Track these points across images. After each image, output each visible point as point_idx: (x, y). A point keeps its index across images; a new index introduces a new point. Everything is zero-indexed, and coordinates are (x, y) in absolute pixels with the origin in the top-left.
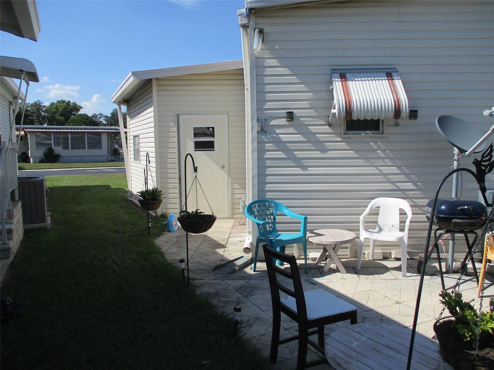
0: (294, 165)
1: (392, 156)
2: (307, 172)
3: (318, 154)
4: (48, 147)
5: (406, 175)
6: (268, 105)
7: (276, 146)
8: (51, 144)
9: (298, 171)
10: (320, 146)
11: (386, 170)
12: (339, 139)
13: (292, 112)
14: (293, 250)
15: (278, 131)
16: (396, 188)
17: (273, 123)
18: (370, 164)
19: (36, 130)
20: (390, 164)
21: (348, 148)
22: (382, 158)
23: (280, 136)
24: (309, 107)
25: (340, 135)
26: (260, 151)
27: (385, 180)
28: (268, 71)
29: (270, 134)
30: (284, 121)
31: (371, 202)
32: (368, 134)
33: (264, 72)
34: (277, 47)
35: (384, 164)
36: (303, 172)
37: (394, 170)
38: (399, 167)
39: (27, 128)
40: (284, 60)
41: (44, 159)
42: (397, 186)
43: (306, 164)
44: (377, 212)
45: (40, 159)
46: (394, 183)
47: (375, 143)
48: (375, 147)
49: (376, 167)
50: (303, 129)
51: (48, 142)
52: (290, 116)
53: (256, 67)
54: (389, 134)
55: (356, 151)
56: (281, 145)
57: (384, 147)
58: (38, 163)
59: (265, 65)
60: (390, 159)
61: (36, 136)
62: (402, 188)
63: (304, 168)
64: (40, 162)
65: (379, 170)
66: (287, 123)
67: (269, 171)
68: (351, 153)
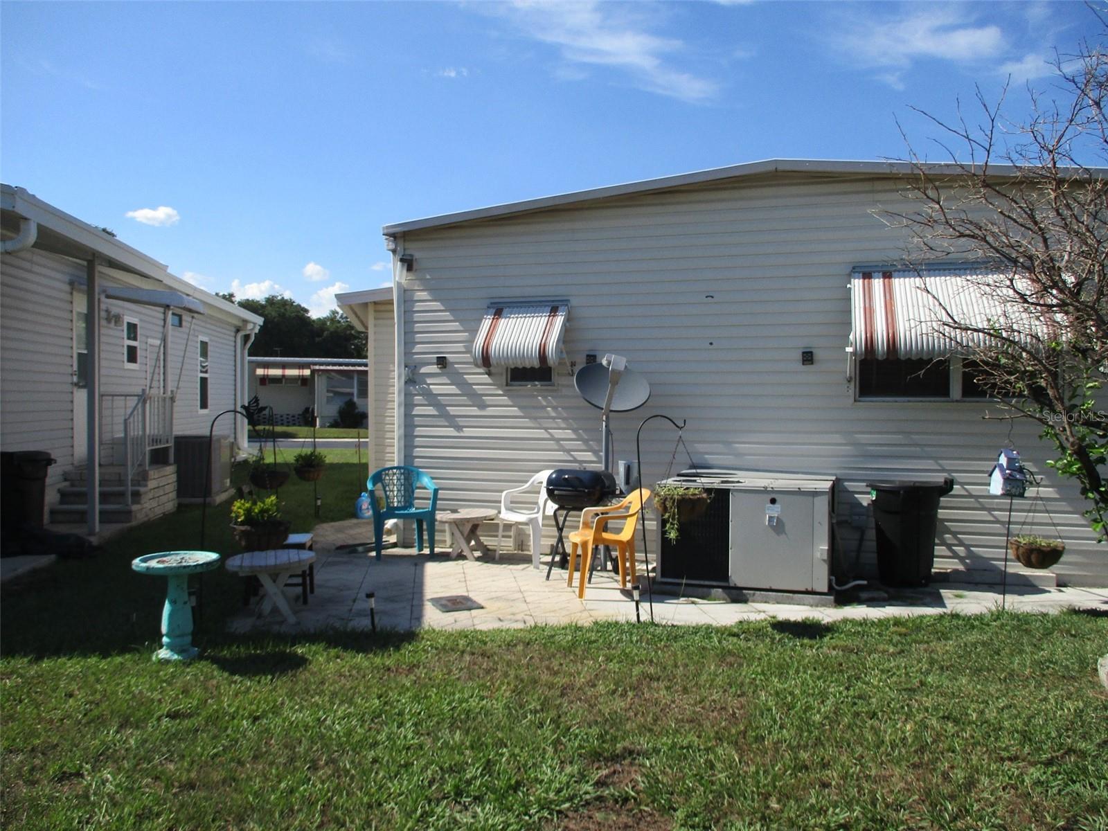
0: (447, 424)
1: (565, 415)
2: (462, 434)
3: (474, 411)
4: (347, 399)
5: (585, 441)
6: (418, 348)
7: (426, 400)
8: (352, 394)
9: (451, 431)
10: (477, 400)
11: (558, 433)
12: (501, 392)
13: (445, 357)
14: (445, 536)
15: (429, 381)
16: (571, 459)
17: (423, 370)
18: (538, 426)
19: (330, 368)
20: (563, 425)
21: (510, 403)
22: (554, 418)
23: (431, 387)
24: (464, 350)
25: (500, 387)
26: (408, 405)
27: (556, 447)
28: (418, 306)
29: (419, 384)
30: (434, 369)
31: (533, 476)
32: (536, 385)
33: (413, 307)
34: (428, 277)
35: (555, 426)
36: (456, 434)
37: (569, 433)
38: (575, 431)
39: (315, 364)
40: (437, 293)
41: (339, 420)
42: (572, 456)
43: (461, 424)
44: (538, 490)
45: (331, 421)
46: (568, 451)
47: (545, 397)
48: (545, 403)
49: (546, 429)
50: (457, 379)
51: (348, 390)
52: (442, 362)
53: (405, 301)
54: (563, 386)
55: (520, 408)
56: (432, 399)
57: (555, 404)
58: (329, 427)
59: (415, 299)
60: (564, 419)
61: (328, 377)
62: (579, 459)
63: (459, 428)
64: (332, 426)
65: (549, 433)
66: (438, 371)
67: (418, 431)
68: (515, 411)
